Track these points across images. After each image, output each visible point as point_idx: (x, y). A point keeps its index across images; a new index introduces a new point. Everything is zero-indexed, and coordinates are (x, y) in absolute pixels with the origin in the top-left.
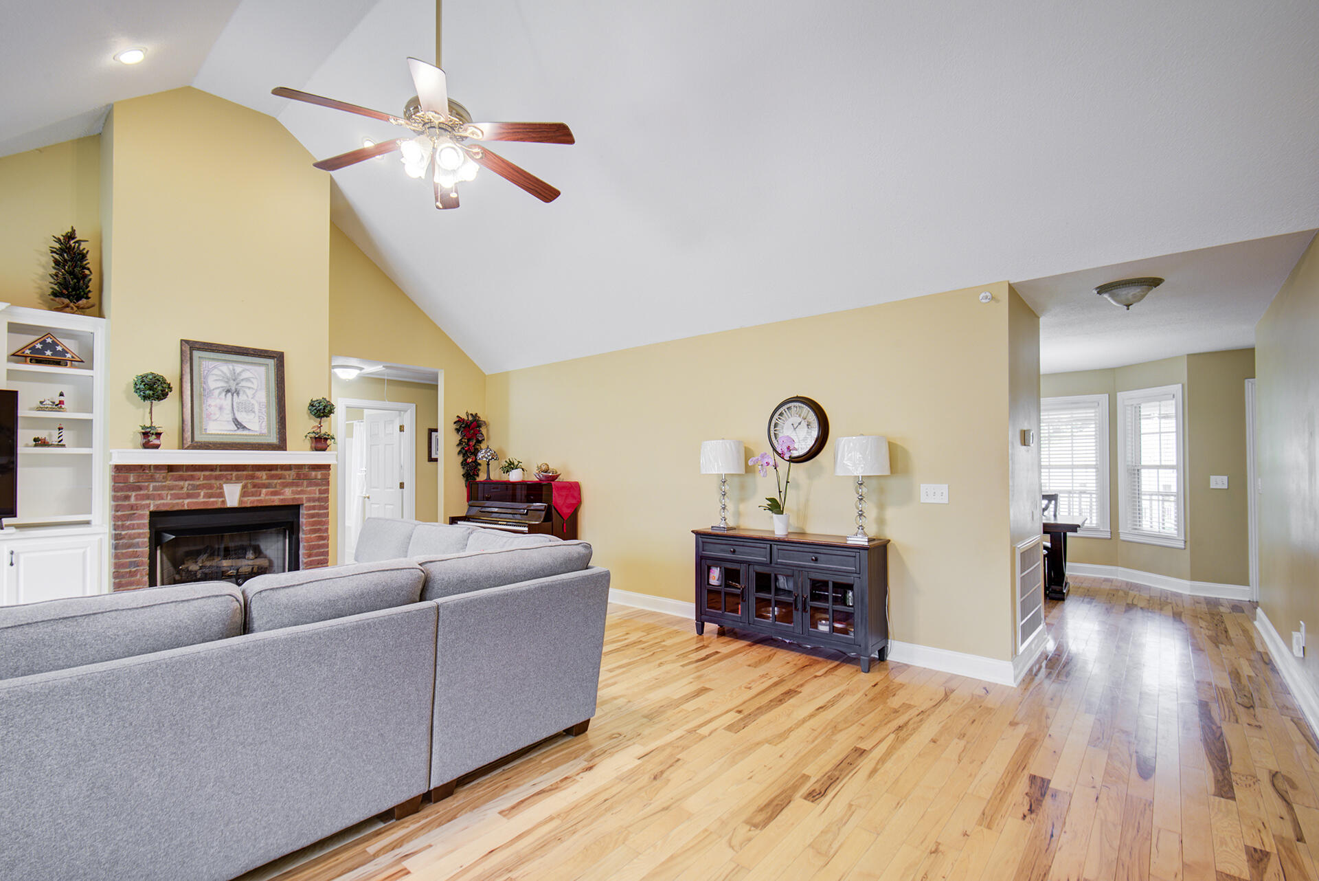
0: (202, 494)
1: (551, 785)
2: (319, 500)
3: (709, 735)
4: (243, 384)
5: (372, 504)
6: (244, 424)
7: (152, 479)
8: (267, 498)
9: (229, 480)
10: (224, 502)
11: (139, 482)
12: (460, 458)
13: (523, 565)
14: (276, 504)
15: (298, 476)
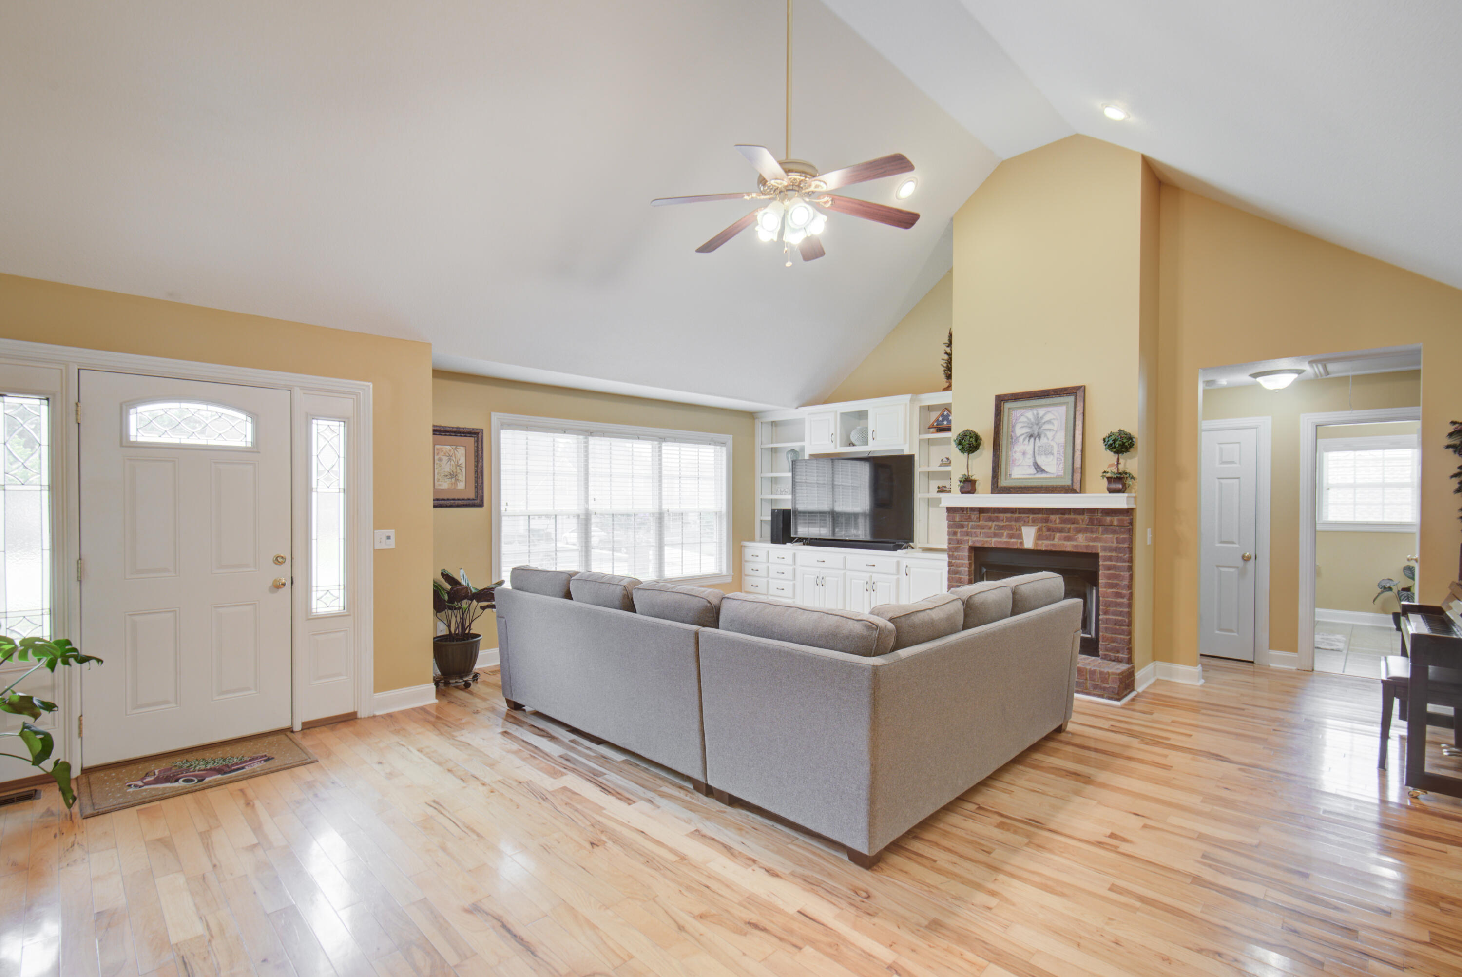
0: (1005, 534)
2: (1124, 550)
4: (1046, 427)
6: (1043, 467)
7: (969, 519)
8: (1060, 542)
9: (1026, 523)
10: (1022, 543)
11: (961, 521)
14: (1069, 550)
15: (1091, 522)
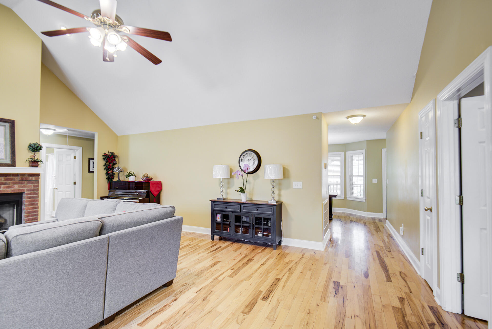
1: (160, 309)
2: (33, 190)
3: (222, 280)
5: (58, 191)
8: (4, 189)
12: (105, 171)
13: (147, 217)
14: (9, 192)
15: (22, 179)
